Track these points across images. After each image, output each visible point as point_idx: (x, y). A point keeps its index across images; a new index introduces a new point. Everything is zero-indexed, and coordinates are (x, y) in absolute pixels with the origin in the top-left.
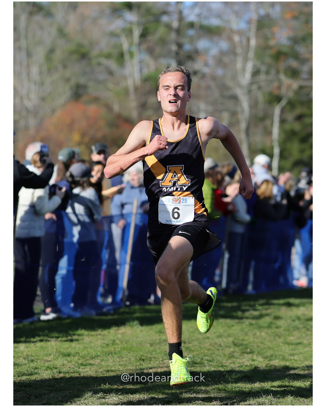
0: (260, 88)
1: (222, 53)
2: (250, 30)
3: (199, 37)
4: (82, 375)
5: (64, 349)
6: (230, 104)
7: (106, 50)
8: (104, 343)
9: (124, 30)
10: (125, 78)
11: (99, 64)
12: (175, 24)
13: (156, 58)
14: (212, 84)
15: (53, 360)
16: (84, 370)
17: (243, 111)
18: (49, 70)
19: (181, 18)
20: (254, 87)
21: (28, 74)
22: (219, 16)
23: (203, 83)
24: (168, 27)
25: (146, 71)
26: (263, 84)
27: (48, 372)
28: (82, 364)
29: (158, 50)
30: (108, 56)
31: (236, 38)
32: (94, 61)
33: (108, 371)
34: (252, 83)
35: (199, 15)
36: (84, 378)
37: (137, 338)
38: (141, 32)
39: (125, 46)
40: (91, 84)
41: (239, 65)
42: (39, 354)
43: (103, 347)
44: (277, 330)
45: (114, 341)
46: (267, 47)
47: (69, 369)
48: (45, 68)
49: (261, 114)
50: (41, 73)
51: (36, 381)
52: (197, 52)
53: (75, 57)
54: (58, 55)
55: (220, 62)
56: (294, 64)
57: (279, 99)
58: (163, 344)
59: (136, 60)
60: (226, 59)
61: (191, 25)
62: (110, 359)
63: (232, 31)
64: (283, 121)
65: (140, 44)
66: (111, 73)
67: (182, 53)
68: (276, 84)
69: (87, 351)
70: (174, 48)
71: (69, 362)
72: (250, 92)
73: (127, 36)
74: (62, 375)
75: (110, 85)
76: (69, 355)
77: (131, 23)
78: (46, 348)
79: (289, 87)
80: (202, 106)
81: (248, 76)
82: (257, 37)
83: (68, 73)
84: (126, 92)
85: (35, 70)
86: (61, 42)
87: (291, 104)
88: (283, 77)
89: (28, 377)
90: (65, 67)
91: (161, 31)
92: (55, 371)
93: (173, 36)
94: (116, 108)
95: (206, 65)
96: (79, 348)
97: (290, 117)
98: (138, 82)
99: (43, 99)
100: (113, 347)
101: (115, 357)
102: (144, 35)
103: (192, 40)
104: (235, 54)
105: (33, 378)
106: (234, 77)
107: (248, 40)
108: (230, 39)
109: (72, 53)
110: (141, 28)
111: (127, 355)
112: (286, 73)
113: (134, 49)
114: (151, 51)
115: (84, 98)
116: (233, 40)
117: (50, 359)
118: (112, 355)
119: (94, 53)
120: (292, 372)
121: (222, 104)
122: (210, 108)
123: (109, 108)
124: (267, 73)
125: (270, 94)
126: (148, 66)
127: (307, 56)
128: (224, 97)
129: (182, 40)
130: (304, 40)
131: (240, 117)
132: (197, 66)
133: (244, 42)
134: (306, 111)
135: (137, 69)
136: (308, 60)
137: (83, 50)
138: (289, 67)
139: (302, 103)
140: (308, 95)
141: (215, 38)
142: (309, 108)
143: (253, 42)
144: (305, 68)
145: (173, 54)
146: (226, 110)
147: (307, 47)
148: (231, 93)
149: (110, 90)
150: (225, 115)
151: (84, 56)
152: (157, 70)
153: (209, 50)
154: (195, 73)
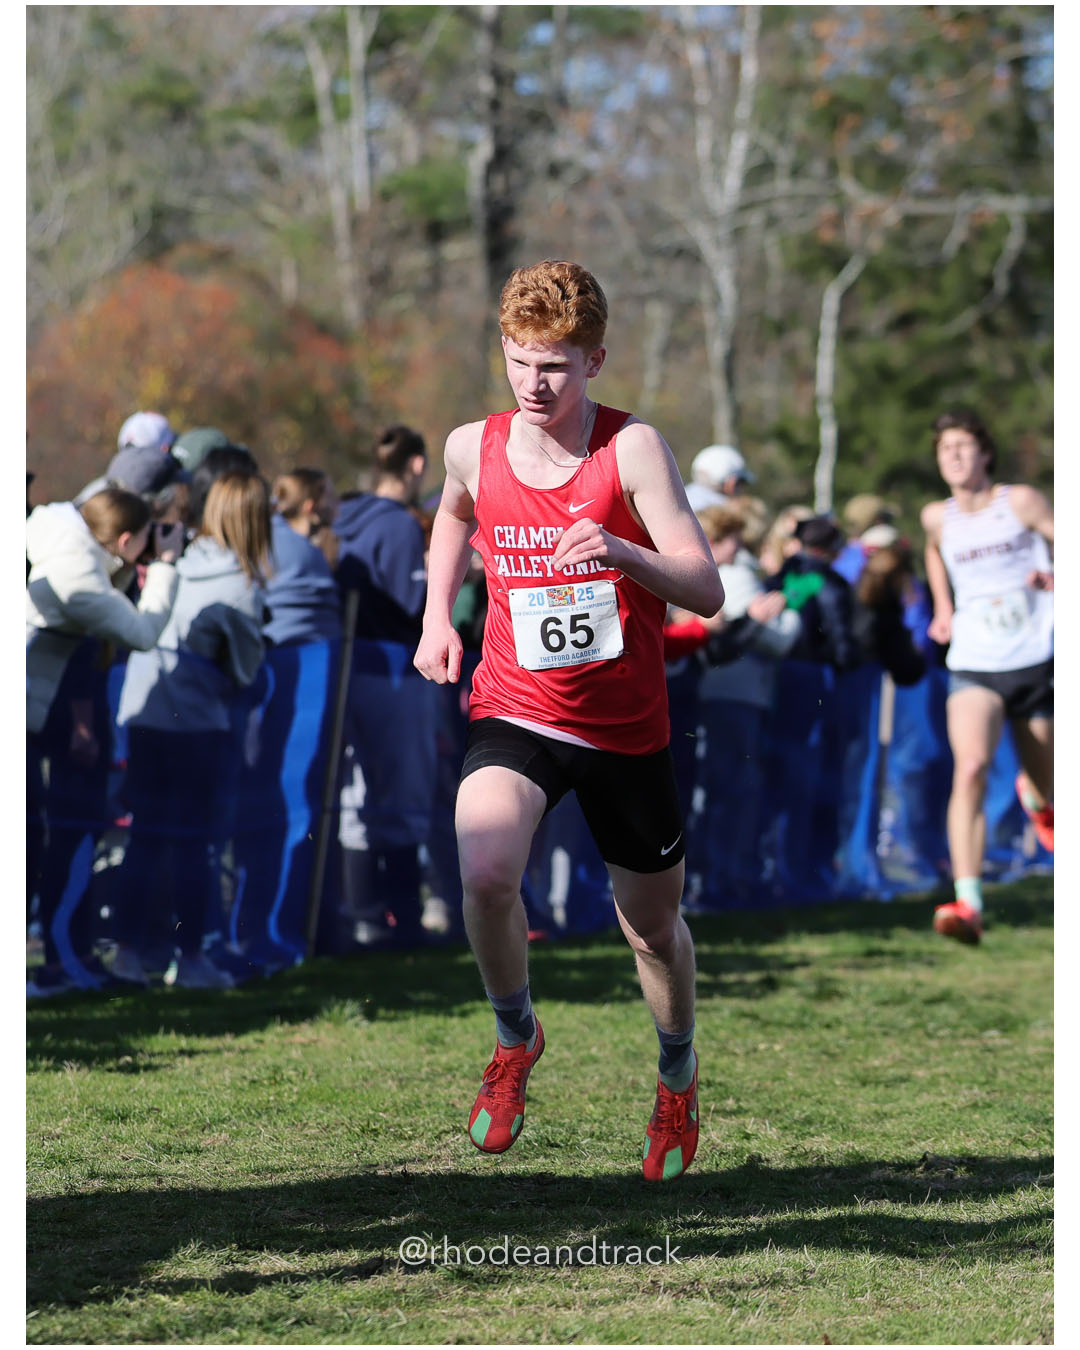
0: (772, 222)
1: (648, 104)
3: (570, 50)
4: (168, 1182)
5: (107, 1094)
6: (674, 275)
7: (255, 94)
8: (244, 1078)
10: (320, 188)
11: (232, 139)
13: (423, 121)
14: (613, 208)
15: (69, 1133)
16: (174, 1169)
17: (717, 300)
20: (755, 219)
23: (582, 208)
24: (467, 14)
25: (387, 162)
26: (781, 208)
27: (53, 1171)
28: (168, 1149)
29: (429, 90)
30: (263, 113)
31: (695, 55)
32: (216, 131)
33: (257, 1172)
34: (744, 208)
36: (175, 1193)
37: (353, 1058)
38: (372, 30)
39: (321, 81)
40: (202, 205)
41: (703, 146)
43: (241, 1090)
44: (827, 1034)
45: (277, 1069)
46: (794, 86)
47: (124, 1163)
48: (49, 152)
49: (775, 311)
50: (33, 167)
52: (561, 100)
53: (149, 113)
55: (636, 130)
56: (891, 143)
57: (835, 260)
58: (443, 1081)
59: (356, 127)
60: (658, 126)
61: (545, 15)
62: (262, 1129)
63: (678, 28)
64: (848, 335)
65: (369, 72)
66: (270, 170)
67: (508, 102)
68: (828, 209)
69: (185, 1103)
70: (486, 86)
71: (125, 1139)
72: (738, 233)
73: (325, 47)
74: (98, 1184)
75: (271, 213)
76: (123, 1118)
78: (45, 1092)
79: (869, 221)
81: (733, 180)
82: (764, 51)
83: (125, 170)
84: (324, 234)
86: (104, 65)
87: (878, 279)
88: (848, 185)
90: (116, 146)
91: (442, 24)
92: (76, 1170)
93: (482, 43)
94: (289, 285)
95: (593, 143)
96: (161, 1092)
97: (874, 318)
98: (363, 202)
99: (43, 256)
100: (272, 1091)
101: (280, 1123)
102: (380, 43)
103: (545, 61)
104: (691, 109)
106: (686, 185)
107: (735, 61)
108: (673, 57)
109: (138, 101)
110: (374, 18)
111: (321, 1116)
112: (858, 176)
113: (352, 88)
114: (406, 97)
115: (183, 253)
116: (686, 61)
117: (58, 1131)
118: (270, 1119)
119: (218, 102)
120: (876, 1174)
121: (647, 274)
123: (263, 285)
124: (796, 172)
125: (807, 242)
126: (398, 146)
127: (931, 115)
128: (651, 252)
129: (514, 61)
130: (920, 61)
131: (709, 318)
132: (562, 147)
133: (722, 69)
134: (926, 301)
135: (360, 154)
136: (937, 128)
137: (180, 92)
138: (873, 153)
139: (913, 274)
140: (935, 245)
141: (624, 54)
142: (936, 289)
143: (750, 69)
144: (926, 156)
145: (482, 107)
146: (659, 295)
147: (930, 86)
148: (678, 237)
149: (269, 226)
150: (657, 313)
151: (180, 111)
152: (425, 160)
153: (602, 92)
154: (554, 171)
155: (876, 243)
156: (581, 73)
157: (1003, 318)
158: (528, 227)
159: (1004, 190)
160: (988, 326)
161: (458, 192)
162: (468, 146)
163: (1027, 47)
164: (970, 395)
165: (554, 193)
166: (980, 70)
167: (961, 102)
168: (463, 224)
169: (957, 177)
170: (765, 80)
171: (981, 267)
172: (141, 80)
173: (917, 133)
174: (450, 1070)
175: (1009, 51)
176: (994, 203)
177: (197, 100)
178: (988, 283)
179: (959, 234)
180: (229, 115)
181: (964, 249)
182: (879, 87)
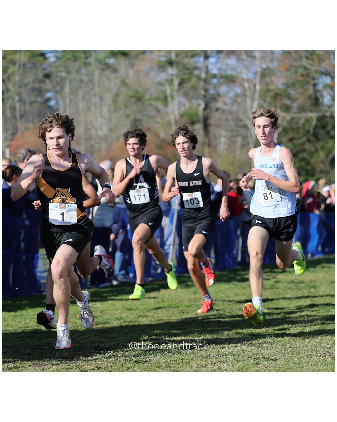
1: (237, 95)
2: (256, 78)
3: (220, 84)
4: (141, 323)
5: (128, 305)
6: (242, 131)
7: (155, 95)
9: (167, 80)
10: (168, 114)
11: (150, 105)
12: (203, 76)
13: (190, 99)
14: (230, 118)
15: (120, 313)
16: (142, 320)
18: (115, 110)
19: (207, 72)
21: (101, 113)
22: (233, 69)
23: (223, 117)
24: (199, 77)
25: (183, 109)
27: (117, 321)
28: (140, 316)
29: (191, 94)
30: (157, 99)
31: (246, 85)
32: (147, 103)
33: (159, 320)
35: (219, 69)
36: (142, 325)
37: (179, 297)
38: (179, 81)
39: (168, 92)
40: (144, 119)
41: (248, 104)
42: (110, 309)
43: (155, 304)
44: (277, 290)
45: (163, 299)
46: (268, 91)
47: (131, 319)
48: (112, 108)
50: (109, 111)
51: (108, 328)
52: (218, 95)
53: (133, 100)
54: (121, 99)
55: (234, 101)
56: (287, 102)
58: (198, 301)
59: (176, 102)
60: (239, 100)
61: (214, 76)
62: (160, 312)
63: (243, 79)
65: (178, 90)
66: (158, 111)
67: (208, 96)
69: (144, 307)
70: (203, 92)
71: (131, 314)
73: (169, 85)
74: (126, 324)
75: (158, 120)
76: (131, 310)
77: (172, 75)
78: (115, 305)
79: (284, 118)
80: (223, 133)
82: (261, 83)
83: (128, 112)
84: (169, 124)
85: (105, 109)
86: (123, 90)
87: (285, 131)
89: (103, 325)
90: (126, 107)
91: (194, 80)
92: (122, 321)
93: (202, 83)
94: (162, 135)
95: (225, 104)
96: (138, 304)
98: (178, 117)
99: (111, 130)
100: (162, 304)
101: (164, 310)
102: (181, 84)
103: (215, 87)
104: (245, 96)
105: (107, 326)
106: (245, 112)
107: (255, 86)
108: (242, 85)
109: (131, 97)
110: (179, 78)
112: (281, 109)
113: (175, 93)
114: (186, 95)
116: (244, 86)
117: (118, 313)
118: (161, 309)
119: (147, 97)
120: (288, 320)
121: (237, 131)
122: (228, 134)
123: (157, 135)
126: (184, 105)
127: (296, 96)
128: (238, 126)
129: (208, 87)
130: (294, 85)
131: (250, 140)
132: (219, 104)
133: (252, 87)
134: (295, 135)
135: (176, 108)
136: (297, 99)
137: (139, 95)
138: (284, 104)
139: (293, 130)
140: (297, 123)
141: (231, 85)
142: (298, 133)
143: (258, 87)
144: (295, 105)
145: (202, 97)
146: (239, 135)
147: (296, 90)
148: (243, 123)
149: (158, 123)
150: (239, 139)
151: (139, 99)
152: (190, 108)
153: (227, 93)
154: (217, 110)
155: (285, 124)
156: (223, 89)
157: (312, 139)
158: (212, 122)
159: (311, 111)
160: (309, 140)
161: (197, 115)
162: (199, 105)
163: (316, 81)
164: (305, 155)
165: (217, 115)
166: (306, 86)
167: (302, 93)
168: (198, 121)
169: (302, 109)
170: (261, 90)
171: (307, 128)
172: (131, 93)
173: (293, 100)
174: (198, 299)
175: (312, 82)
176: (310, 114)
177: (143, 97)
178: (309, 131)
179: (302, 121)
180: (150, 99)
181: (304, 124)
182: (285, 91)
